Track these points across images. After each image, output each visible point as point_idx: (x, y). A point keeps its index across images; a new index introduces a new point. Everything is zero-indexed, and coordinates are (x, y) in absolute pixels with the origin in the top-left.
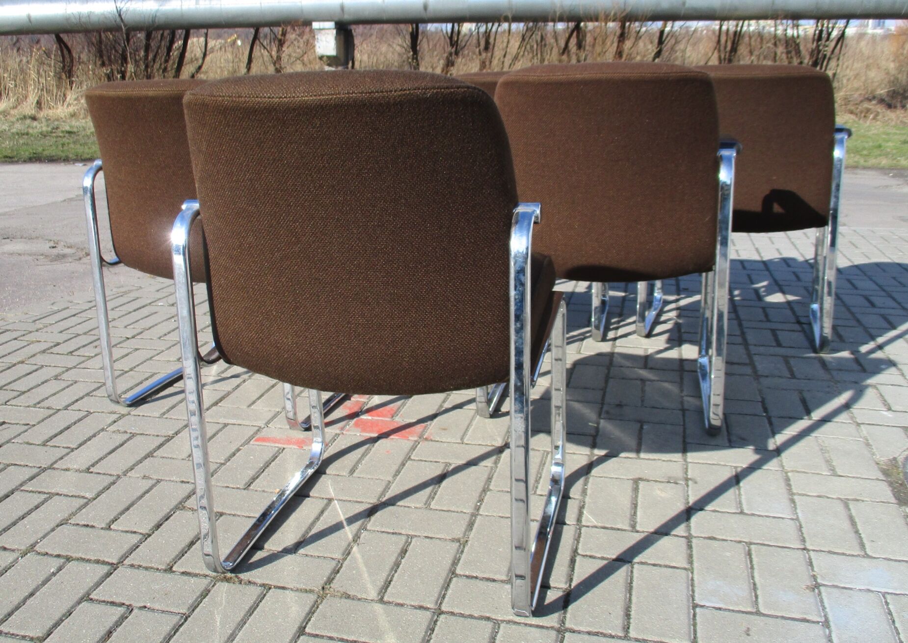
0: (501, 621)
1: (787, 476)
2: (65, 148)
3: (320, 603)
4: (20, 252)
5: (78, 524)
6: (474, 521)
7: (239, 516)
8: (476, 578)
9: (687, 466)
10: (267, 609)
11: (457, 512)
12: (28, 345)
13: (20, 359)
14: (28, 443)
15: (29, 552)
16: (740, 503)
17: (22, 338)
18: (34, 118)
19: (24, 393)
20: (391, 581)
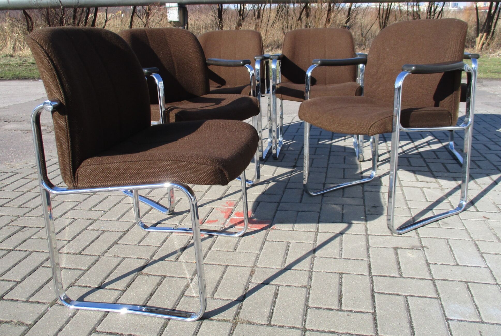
0: (341, 333)
1: (475, 243)
2: (32, 72)
3: (235, 328)
4: (15, 129)
5: (81, 286)
6: (312, 275)
7: (175, 277)
8: (321, 308)
9: (421, 240)
10: (205, 333)
11: (301, 270)
12: (31, 181)
13: (28, 189)
14: (41, 238)
15: (54, 304)
16: (455, 259)
17: (26, 177)
18: (12, 56)
19: (33, 209)
20: (273, 312)
